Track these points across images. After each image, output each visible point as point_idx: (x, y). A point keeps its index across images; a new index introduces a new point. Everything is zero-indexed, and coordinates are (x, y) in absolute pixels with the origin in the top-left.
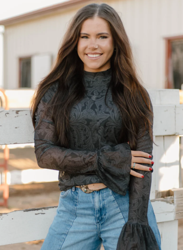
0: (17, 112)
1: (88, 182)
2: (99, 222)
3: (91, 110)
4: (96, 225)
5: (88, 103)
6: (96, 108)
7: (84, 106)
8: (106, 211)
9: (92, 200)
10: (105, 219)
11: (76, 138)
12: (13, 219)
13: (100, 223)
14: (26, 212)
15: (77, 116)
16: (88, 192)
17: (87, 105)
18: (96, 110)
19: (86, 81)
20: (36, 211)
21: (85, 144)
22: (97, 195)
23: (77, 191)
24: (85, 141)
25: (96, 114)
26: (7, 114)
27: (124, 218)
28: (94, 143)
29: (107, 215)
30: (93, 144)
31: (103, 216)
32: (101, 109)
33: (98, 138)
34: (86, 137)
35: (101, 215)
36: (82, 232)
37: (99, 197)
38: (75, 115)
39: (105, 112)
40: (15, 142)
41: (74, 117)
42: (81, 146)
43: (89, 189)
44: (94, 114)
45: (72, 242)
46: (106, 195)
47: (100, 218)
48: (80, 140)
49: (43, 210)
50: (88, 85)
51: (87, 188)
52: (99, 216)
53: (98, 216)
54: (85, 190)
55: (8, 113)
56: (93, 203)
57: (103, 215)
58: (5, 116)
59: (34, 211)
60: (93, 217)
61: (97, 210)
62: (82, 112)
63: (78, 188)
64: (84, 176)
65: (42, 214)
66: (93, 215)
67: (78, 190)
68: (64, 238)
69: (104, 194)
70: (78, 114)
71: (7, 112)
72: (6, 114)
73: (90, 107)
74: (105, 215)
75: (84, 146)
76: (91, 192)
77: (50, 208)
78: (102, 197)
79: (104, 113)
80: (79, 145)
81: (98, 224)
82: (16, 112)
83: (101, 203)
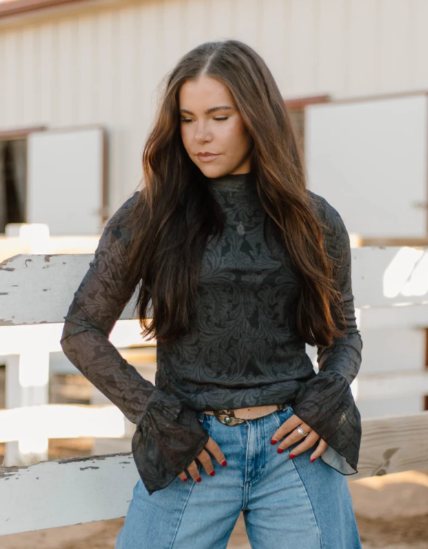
0: (47, 258)
1: (239, 404)
2: (249, 482)
3: (241, 253)
4: (243, 488)
5: (231, 239)
6: (251, 249)
7: (225, 245)
8: (266, 459)
9: (240, 438)
10: (262, 476)
11: (211, 308)
12: (38, 478)
13: (251, 484)
14: (63, 465)
15: (213, 265)
16: (234, 422)
17: (230, 242)
18: (251, 252)
19: (218, 193)
20: (82, 462)
21: (230, 319)
22: (253, 429)
23: (209, 422)
24: (231, 314)
25: (254, 261)
26: (28, 262)
27: (297, 469)
28: (249, 317)
29: (267, 466)
30: (247, 318)
31: (260, 469)
32: (261, 250)
33: (257, 307)
34: (233, 305)
35: (256, 467)
36: (214, 504)
37: (257, 433)
38: (210, 263)
39: (270, 257)
40: (43, 320)
41: (208, 266)
42: (222, 323)
43: (237, 416)
44: (249, 260)
45: (195, 526)
46: (268, 429)
47: (254, 473)
48: (221, 311)
49: (95, 460)
50: (224, 202)
51: (232, 415)
52: (252, 471)
53: (249, 470)
54: (228, 419)
55: (30, 260)
56: (242, 445)
57: (260, 467)
58: (25, 266)
59: (77, 463)
60: (239, 473)
61: (250, 458)
62: (224, 258)
63: (209, 416)
64: (228, 391)
65: (93, 468)
66: (239, 468)
67: (209, 420)
68: (178, 519)
69: (265, 426)
70: (216, 261)
71: (28, 258)
72: (26, 261)
73: (239, 248)
74: (263, 467)
75: (227, 322)
76: (240, 422)
77: (108, 456)
78: (261, 433)
79: (268, 259)
80: (218, 322)
81: (247, 485)
82: (45, 259)
83: (258, 445)
